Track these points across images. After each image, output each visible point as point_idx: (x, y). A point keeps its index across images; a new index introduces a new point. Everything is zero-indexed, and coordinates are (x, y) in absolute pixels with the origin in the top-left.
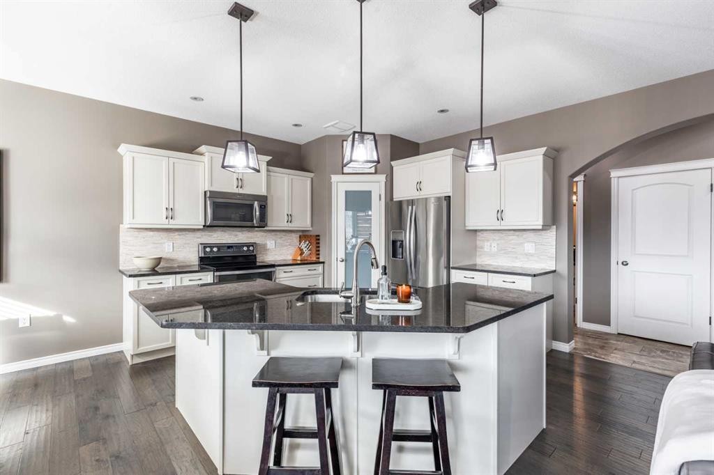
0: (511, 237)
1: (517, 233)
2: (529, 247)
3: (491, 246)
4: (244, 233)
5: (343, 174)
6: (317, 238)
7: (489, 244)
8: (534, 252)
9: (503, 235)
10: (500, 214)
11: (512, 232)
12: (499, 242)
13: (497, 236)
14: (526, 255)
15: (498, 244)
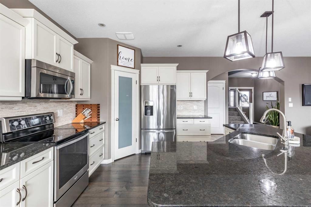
0: (188, 103)
1: (190, 102)
2: (195, 107)
3: (180, 107)
4: (42, 103)
5: (118, 65)
6: (98, 106)
7: (179, 106)
8: (197, 109)
9: (185, 102)
10: (191, 94)
11: (189, 101)
12: (183, 105)
13: (182, 103)
14: (194, 110)
15: (183, 106)
